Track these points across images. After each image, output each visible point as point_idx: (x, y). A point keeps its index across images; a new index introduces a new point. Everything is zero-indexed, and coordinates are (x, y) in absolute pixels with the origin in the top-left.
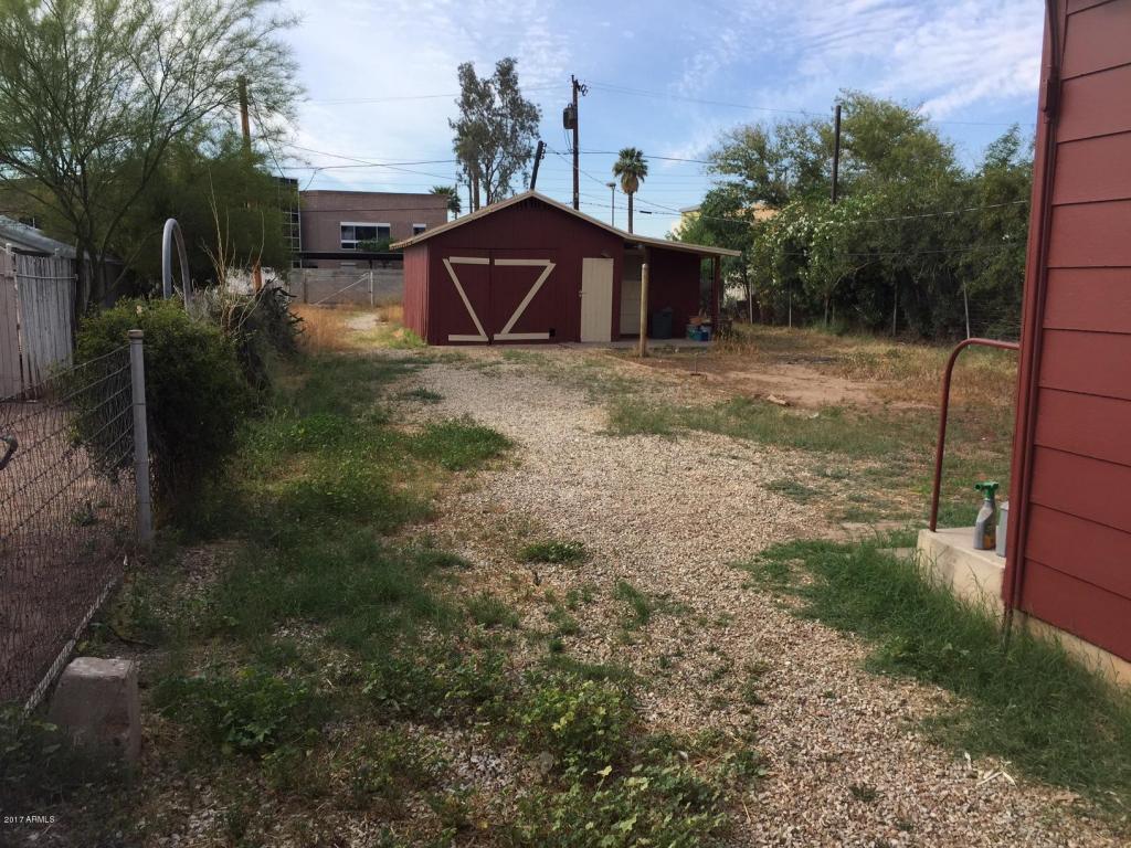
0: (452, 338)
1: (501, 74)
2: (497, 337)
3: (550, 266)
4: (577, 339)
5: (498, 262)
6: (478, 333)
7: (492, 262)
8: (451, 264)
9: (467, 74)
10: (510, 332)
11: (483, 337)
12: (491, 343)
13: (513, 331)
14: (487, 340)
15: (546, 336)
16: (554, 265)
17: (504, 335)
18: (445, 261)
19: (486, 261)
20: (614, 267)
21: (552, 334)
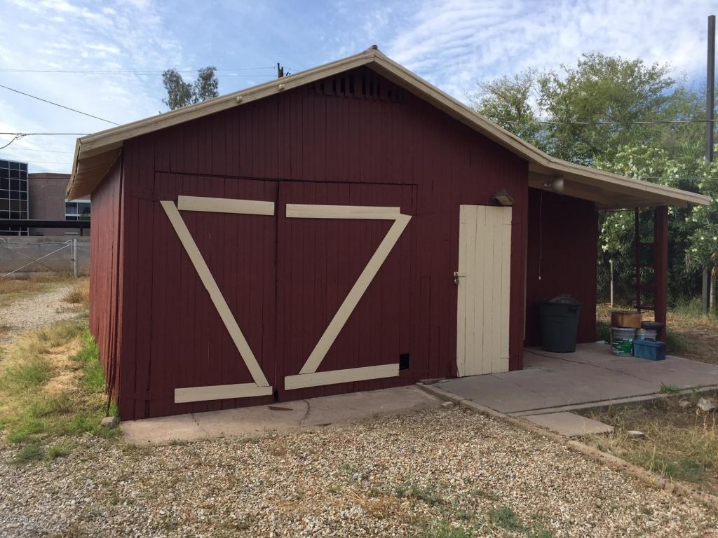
0: (183, 395)
1: (204, 79)
2: (291, 383)
3: (401, 221)
4: (448, 369)
5: (295, 211)
6: (248, 378)
7: (280, 209)
8: (183, 213)
9: (172, 79)
10: (320, 369)
11: (260, 386)
12: (279, 396)
13: (324, 366)
14: (269, 391)
15: (392, 370)
16: (408, 218)
17: (308, 376)
18: (167, 206)
19: (266, 208)
20: (514, 224)
21: (404, 364)
